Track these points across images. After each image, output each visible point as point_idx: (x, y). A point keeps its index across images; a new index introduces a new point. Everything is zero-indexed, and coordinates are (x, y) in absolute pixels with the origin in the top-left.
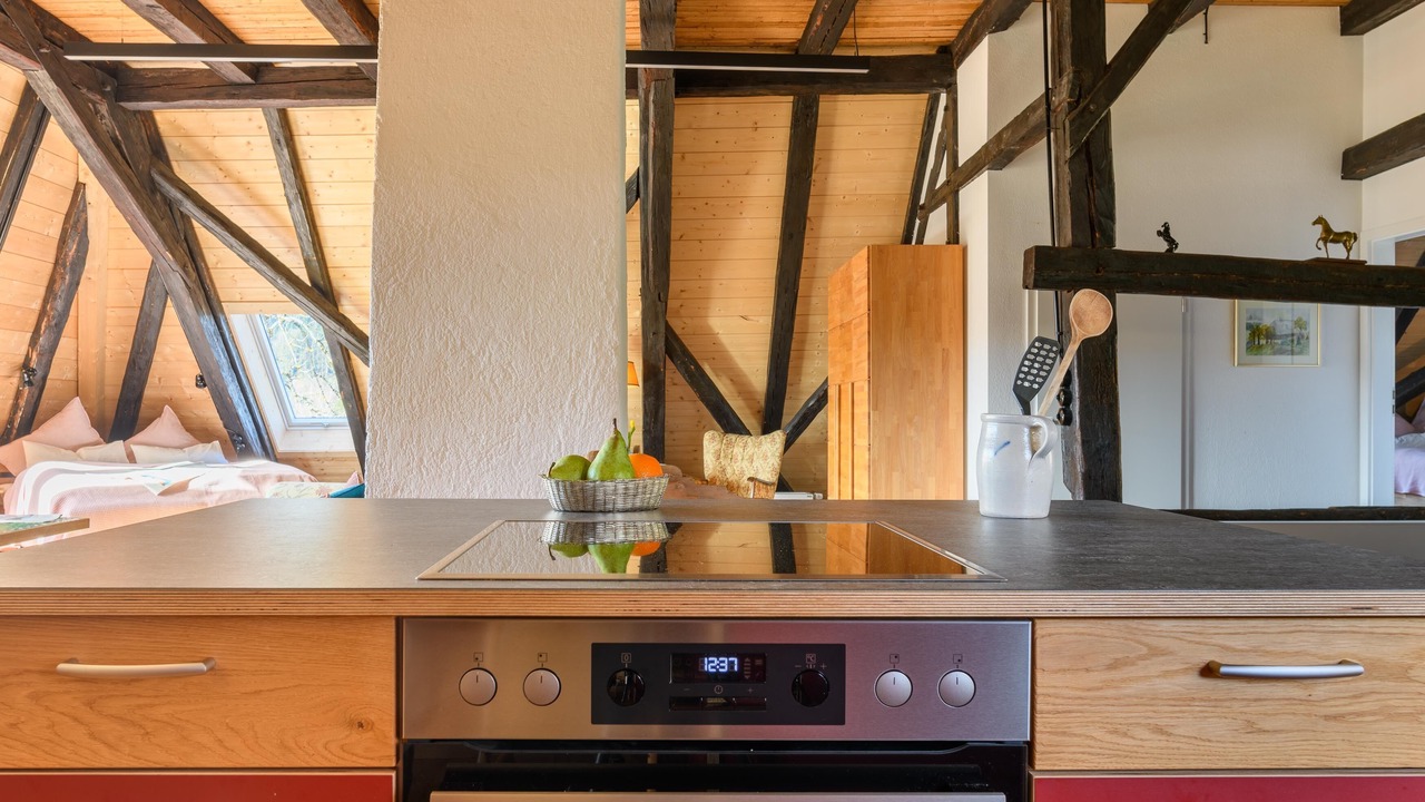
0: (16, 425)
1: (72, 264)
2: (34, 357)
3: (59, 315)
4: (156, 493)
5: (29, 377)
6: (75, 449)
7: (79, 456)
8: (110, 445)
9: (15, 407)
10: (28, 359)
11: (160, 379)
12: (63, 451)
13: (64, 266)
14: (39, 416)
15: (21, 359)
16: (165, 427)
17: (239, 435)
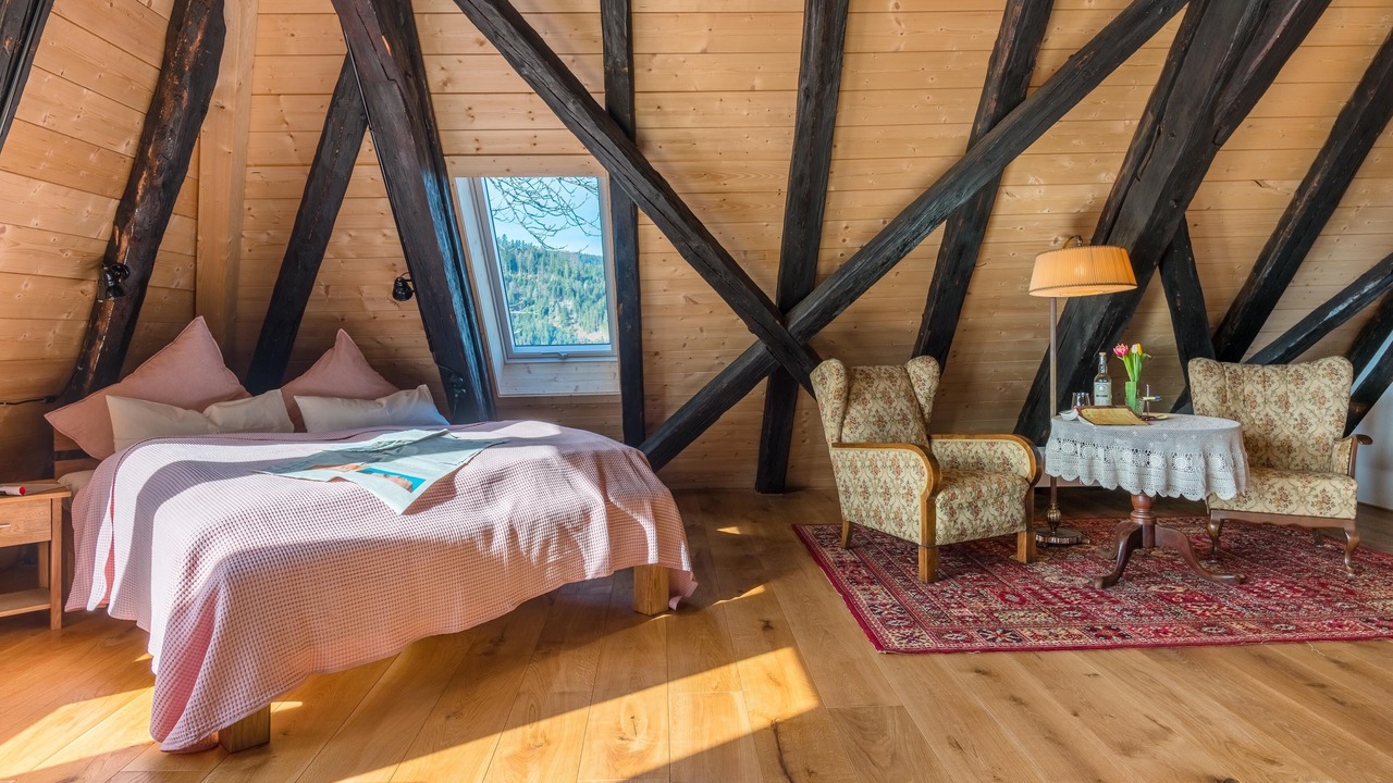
0: (93, 365)
1: (195, 69)
2: (124, 244)
3: (171, 167)
4: (399, 511)
5: (115, 279)
6: (200, 407)
7: (209, 419)
8: (261, 398)
9: (91, 334)
10: (112, 247)
11: (327, 287)
12: (181, 411)
13: (180, 73)
14: (134, 348)
15: (100, 248)
16: (341, 365)
17: (459, 375)
